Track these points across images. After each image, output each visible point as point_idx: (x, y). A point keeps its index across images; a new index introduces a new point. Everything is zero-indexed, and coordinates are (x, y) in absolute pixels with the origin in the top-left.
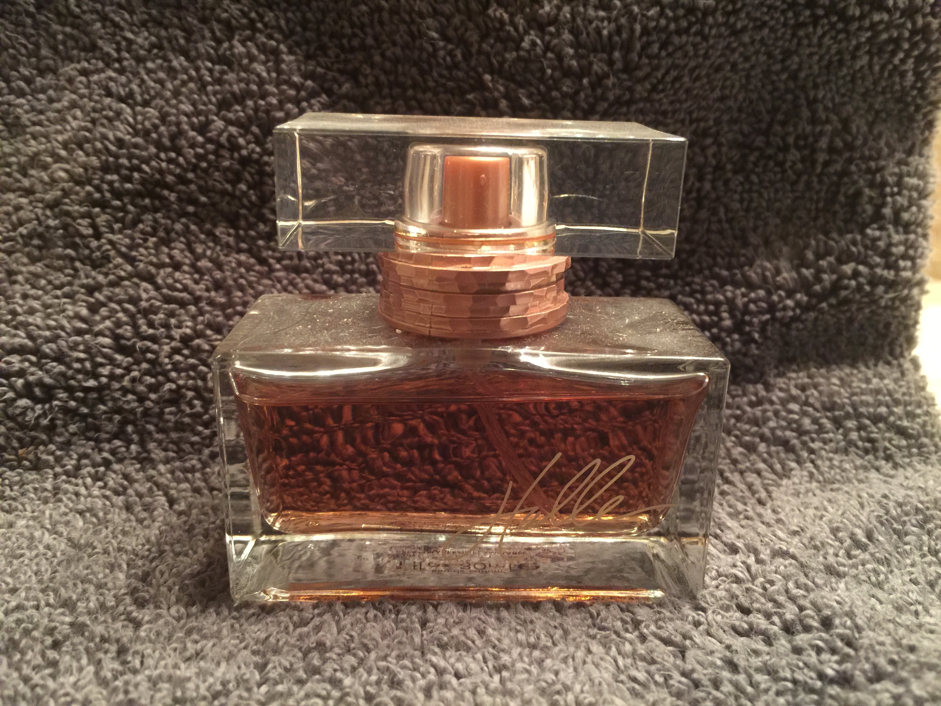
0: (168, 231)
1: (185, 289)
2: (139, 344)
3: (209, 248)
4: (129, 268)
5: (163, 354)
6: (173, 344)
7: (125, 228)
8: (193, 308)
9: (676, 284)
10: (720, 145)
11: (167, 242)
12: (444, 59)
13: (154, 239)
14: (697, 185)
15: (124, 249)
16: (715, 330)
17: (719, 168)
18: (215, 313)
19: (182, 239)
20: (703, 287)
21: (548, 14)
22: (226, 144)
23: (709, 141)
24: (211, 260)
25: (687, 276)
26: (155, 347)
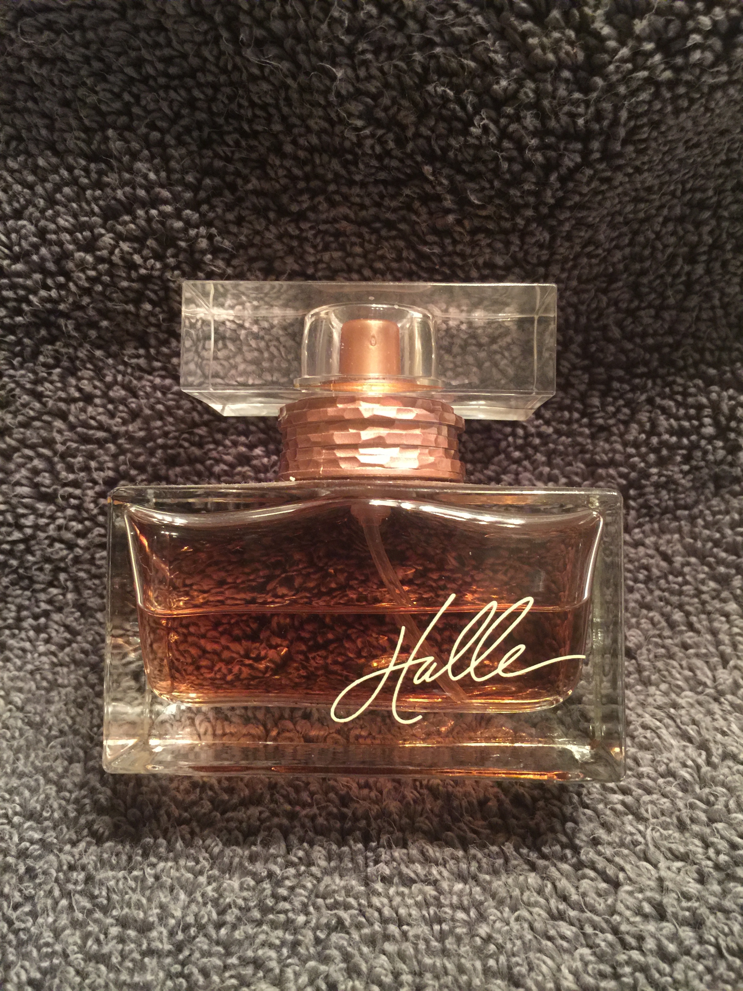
0: (72, 359)
1: (101, 427)
2: (61, 492)
3: (119, 372)
4: (37, 405)
5: (88, 499)
6: (97, 488)
7: (24, 361)
8: (112, 447)
9: (654, 384)
10: (719, 219)
11: (73, 372)
12: (372, 147)
13: (58, 370)
14: (687, 268)
15: (28, 386)
16: (694, 438)
17: (716, 246)
18: (137, 450)
19: (89, 366)
20: (686, 387)
21: (505, 90)
22: (121, 263)
23: (707, 214)
24: (124, 387)
25: (669, 374)
26: (78, 492)
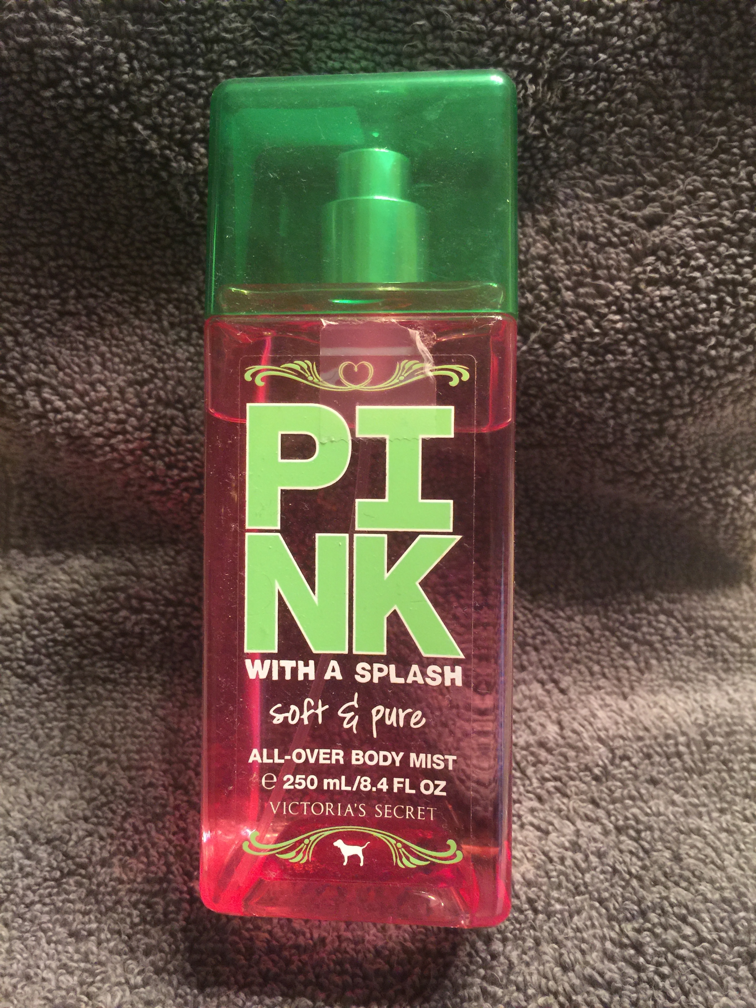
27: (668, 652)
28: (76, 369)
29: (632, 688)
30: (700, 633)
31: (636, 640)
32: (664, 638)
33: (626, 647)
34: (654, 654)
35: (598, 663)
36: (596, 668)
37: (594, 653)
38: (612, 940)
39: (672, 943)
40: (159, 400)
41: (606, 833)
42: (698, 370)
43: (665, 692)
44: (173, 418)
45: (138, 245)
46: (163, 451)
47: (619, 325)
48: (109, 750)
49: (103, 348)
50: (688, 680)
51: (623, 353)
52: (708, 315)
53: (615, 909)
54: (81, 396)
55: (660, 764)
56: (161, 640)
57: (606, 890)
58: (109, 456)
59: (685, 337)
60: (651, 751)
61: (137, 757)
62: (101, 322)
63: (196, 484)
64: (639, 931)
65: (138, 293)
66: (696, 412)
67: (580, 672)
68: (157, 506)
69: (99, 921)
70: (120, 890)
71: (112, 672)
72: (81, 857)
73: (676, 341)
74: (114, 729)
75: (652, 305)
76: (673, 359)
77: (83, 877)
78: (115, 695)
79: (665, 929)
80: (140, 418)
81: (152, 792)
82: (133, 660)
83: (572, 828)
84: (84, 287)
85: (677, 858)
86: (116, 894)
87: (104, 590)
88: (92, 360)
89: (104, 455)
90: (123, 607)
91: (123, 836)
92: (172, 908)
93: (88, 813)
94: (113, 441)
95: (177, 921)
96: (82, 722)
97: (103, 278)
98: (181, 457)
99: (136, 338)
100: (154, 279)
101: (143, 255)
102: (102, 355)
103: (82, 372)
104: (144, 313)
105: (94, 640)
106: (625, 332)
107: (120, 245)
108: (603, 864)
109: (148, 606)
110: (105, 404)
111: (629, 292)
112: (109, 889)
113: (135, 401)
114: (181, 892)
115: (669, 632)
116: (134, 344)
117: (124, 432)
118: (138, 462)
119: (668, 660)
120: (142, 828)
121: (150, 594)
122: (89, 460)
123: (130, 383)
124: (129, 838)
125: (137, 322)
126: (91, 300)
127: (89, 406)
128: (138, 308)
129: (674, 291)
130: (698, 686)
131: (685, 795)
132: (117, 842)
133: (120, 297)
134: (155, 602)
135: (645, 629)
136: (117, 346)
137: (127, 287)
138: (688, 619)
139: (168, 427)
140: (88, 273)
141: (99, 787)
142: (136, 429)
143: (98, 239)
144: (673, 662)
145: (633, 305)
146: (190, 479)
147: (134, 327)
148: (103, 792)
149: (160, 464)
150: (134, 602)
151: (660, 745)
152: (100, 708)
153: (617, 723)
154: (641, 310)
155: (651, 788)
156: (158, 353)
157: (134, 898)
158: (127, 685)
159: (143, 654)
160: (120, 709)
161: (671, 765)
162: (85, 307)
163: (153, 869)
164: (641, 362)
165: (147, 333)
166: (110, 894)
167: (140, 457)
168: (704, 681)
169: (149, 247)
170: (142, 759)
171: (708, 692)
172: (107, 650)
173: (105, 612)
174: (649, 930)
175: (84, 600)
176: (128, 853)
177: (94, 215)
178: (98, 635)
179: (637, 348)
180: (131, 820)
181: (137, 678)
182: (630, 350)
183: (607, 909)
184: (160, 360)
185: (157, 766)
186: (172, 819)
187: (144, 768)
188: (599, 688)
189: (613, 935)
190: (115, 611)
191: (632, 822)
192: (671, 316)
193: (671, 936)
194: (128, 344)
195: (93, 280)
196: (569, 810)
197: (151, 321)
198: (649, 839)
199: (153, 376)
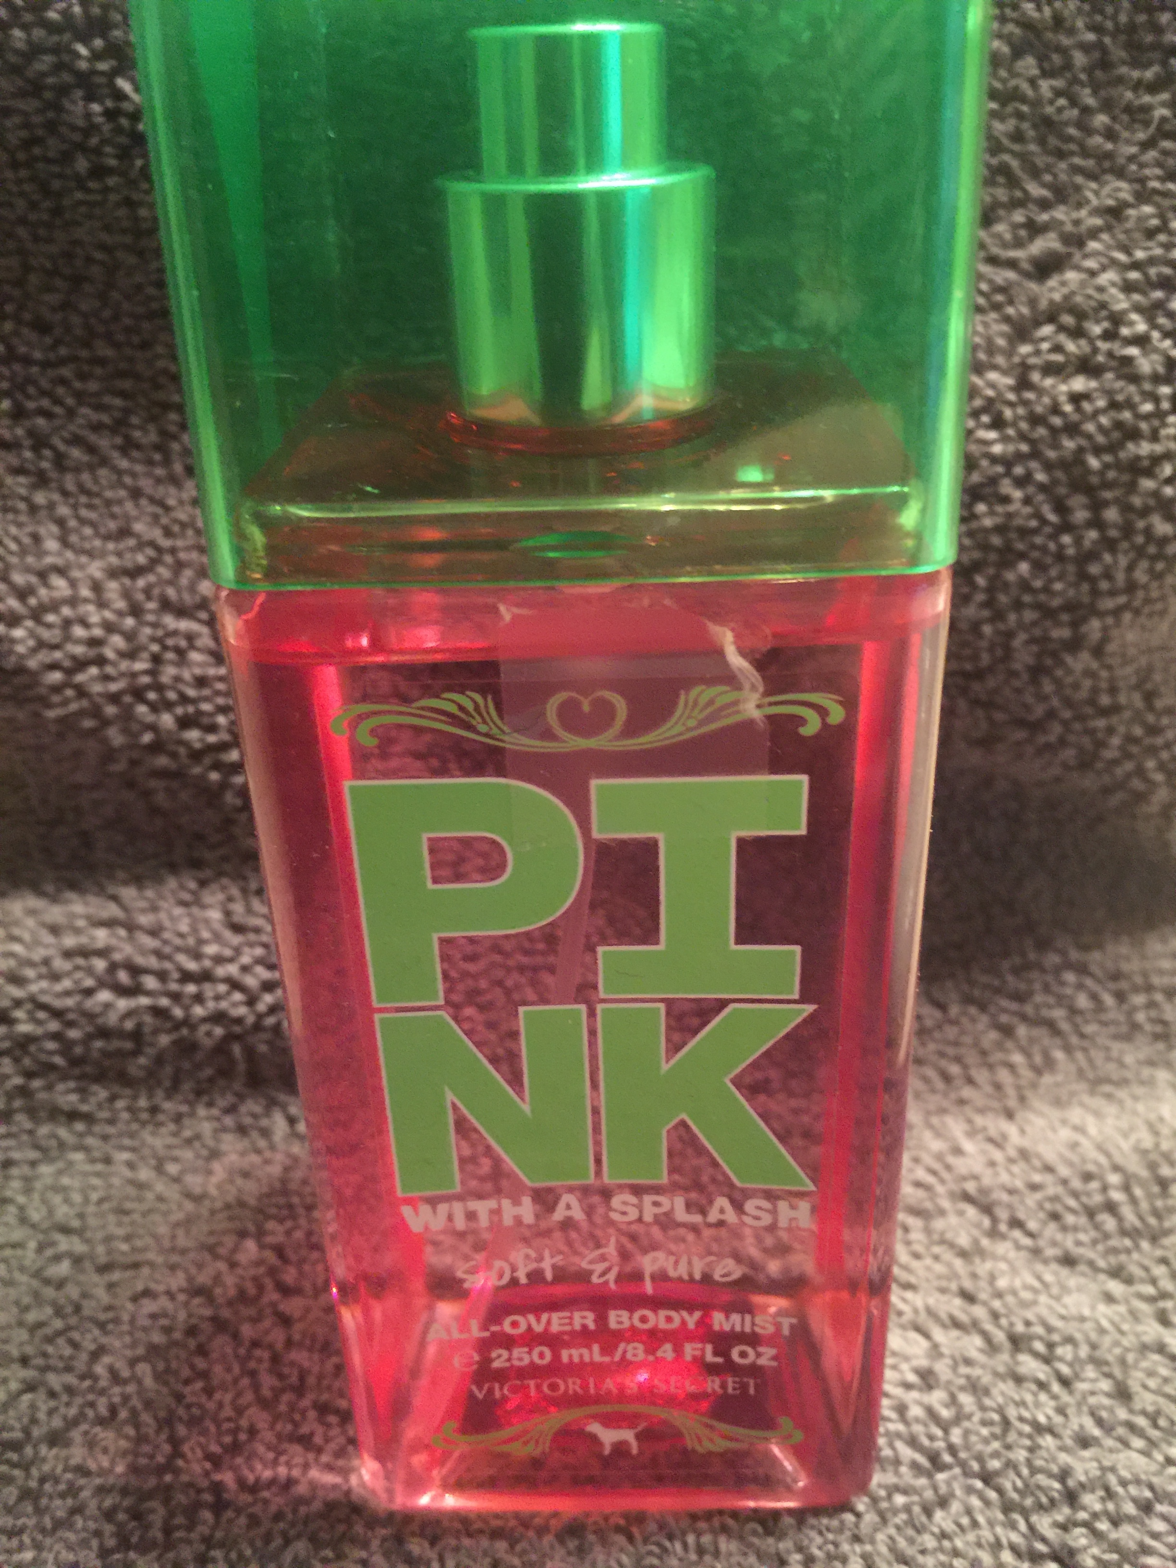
27: (1082, 1036)
28: (13, 546)
29: (1022, 1099)
30: (1139, 999)
31: (1024, 1018)
32: (1073, 1011)
33: (1007, 1031)
34: (1058, 1041)
35: (958, 1060)
36: (954, 1069)
37: (949, 1043)
38: (1014, 1549)
39: (1133, 1546)
40: (166, 605)
41: (992, 1347)
42: (1141, 524)
43: (1082, 1105)
44: (190, 637)
45: (127, 321)
46: (172, 695)
47: (997, 449)
48: (75, 1239)
49: (63, 510)
50: (1123, 1082)
51: (1006, 500)
52: (1156, 423)
53: (1016, 1489)
54: (23, 594)
55: (1075, 1229)
56: (175, 1043)
57: (996, 1455)
58: (74, 707)
59: (1118, 465)
60: (1059, 1208)
61: (124, 1247)
62: (60, 460)
63: (234, 755)
64: (1064, 1527)
65: (127, 411)
66: (1137, 603)
67: (926, 1080)
68: (161, 799)
69: (38, 1547)
70: (81, 1488)
71: (83, 1100)
72: (12, 1429)
73: (1102, 473)
74: (86, 1200)
75: (1056, 409)
76: (1097, 506)
77: (14, 1465)
78: (90, 1141)
79: (1115, 1523)
80: (130, 636)
81: (149, 1306)
82: (124, 1079)
83: (924, 1343)
84: (29, 397)
85: (1123, 1394)
86: (75, 1496)
87: (68, 954)
88: (42, 531)
89: (65, 703)
90: (102, 984)
91: (91, 1389)
92: (179, 1520)
93: (29, 1350)
94: (80, 678)
95: (189, 1542)
96: (28, 1191)
97: (63, 381)
98: (206, 707)
99: (122, 493)
100: (157, 387)
101: (136, 340)
102: (61, 522)
103: (23, 552)
104: (138, 447)
105: (51, 1045)
106: (1007, 462)
107: (93, 321)
108: (983, 1408)
109: (150, 982)
110: (66, 611)
111: (1012, 389)
112: (62, 1487)
113: (121, 604)
114: (199, 1491)
115: (1083, 1001)
116: (120, 502)
117: (101, 661)
118: (127, 715)
119: (1085, 1050)
120: (125, 1373)
121: (153, 962)
122: (37, 715)
123: (113, 573)
124: (102, 1392)
125: (124, 464)
126: (41, 421)
127: (37, 615)
128: (128, 439)
129: (1093, 384)
130: (1140, 1091)
131: (1129, 1281)
132: (79, 1400)
133: (95, 416)
134: (162, 976)
135: (1039, 998)
136: (90, 507)
137: (107, 399)
138: (1116, 976)
139: (181, 653)
140: (35, 370)
141: (54, 1304)
142: (122, 655)
143: (54, 310)
144: (1093, 1053)
145: (1021, 411)
146: (223, 747)
147: (120, 473)
148: (59, 1312)
149: (167, 720)
150: (123, 977)
151: (1075, 1195)
152: (60, 1165)
153: (992, 1164)
154: (1035, 420)
155: (1064, 1272)
156: (164, 521)
157: (108, 1503)
158: (111, 1122)
159: (140, 1067)
160: (99, 1167)
161: (1097, 1227)
162: (31, 433)
163: (146, 1448)
164: (1038, 515)
165: (146, 484)
166: (63, 1496)
167: (131, 706)
168: (1150, 1083)
169: (146, 325)
170: (134, 1250)
171: (1159, 1099)
172: (75, 1062)
173: (67, 993)
174: (1086, 1524)
175: (30, 973)
176: (101, 1421)
177: (48, 265)
178: (56, 1036)
179: (1031, 490)
180: (107, 1360)
181: (129, 1109)
182: (1017, 494)
183: (1000, 1491)
184: (168, 533)
185: (160, 1260)
186: (183, 1355)
187: (136, 1266)
188: (962, 1102)
189: (1015, 1538)
190: (89, 992)
191: (1039, 1330)
192: (1090, 427)
193: (1127, 1535)
194: (108, 503)
195: (44, 383)
196: (916, 1311)
197: (150, 463)
198: (1069, 1357)
199: (154, 562)
